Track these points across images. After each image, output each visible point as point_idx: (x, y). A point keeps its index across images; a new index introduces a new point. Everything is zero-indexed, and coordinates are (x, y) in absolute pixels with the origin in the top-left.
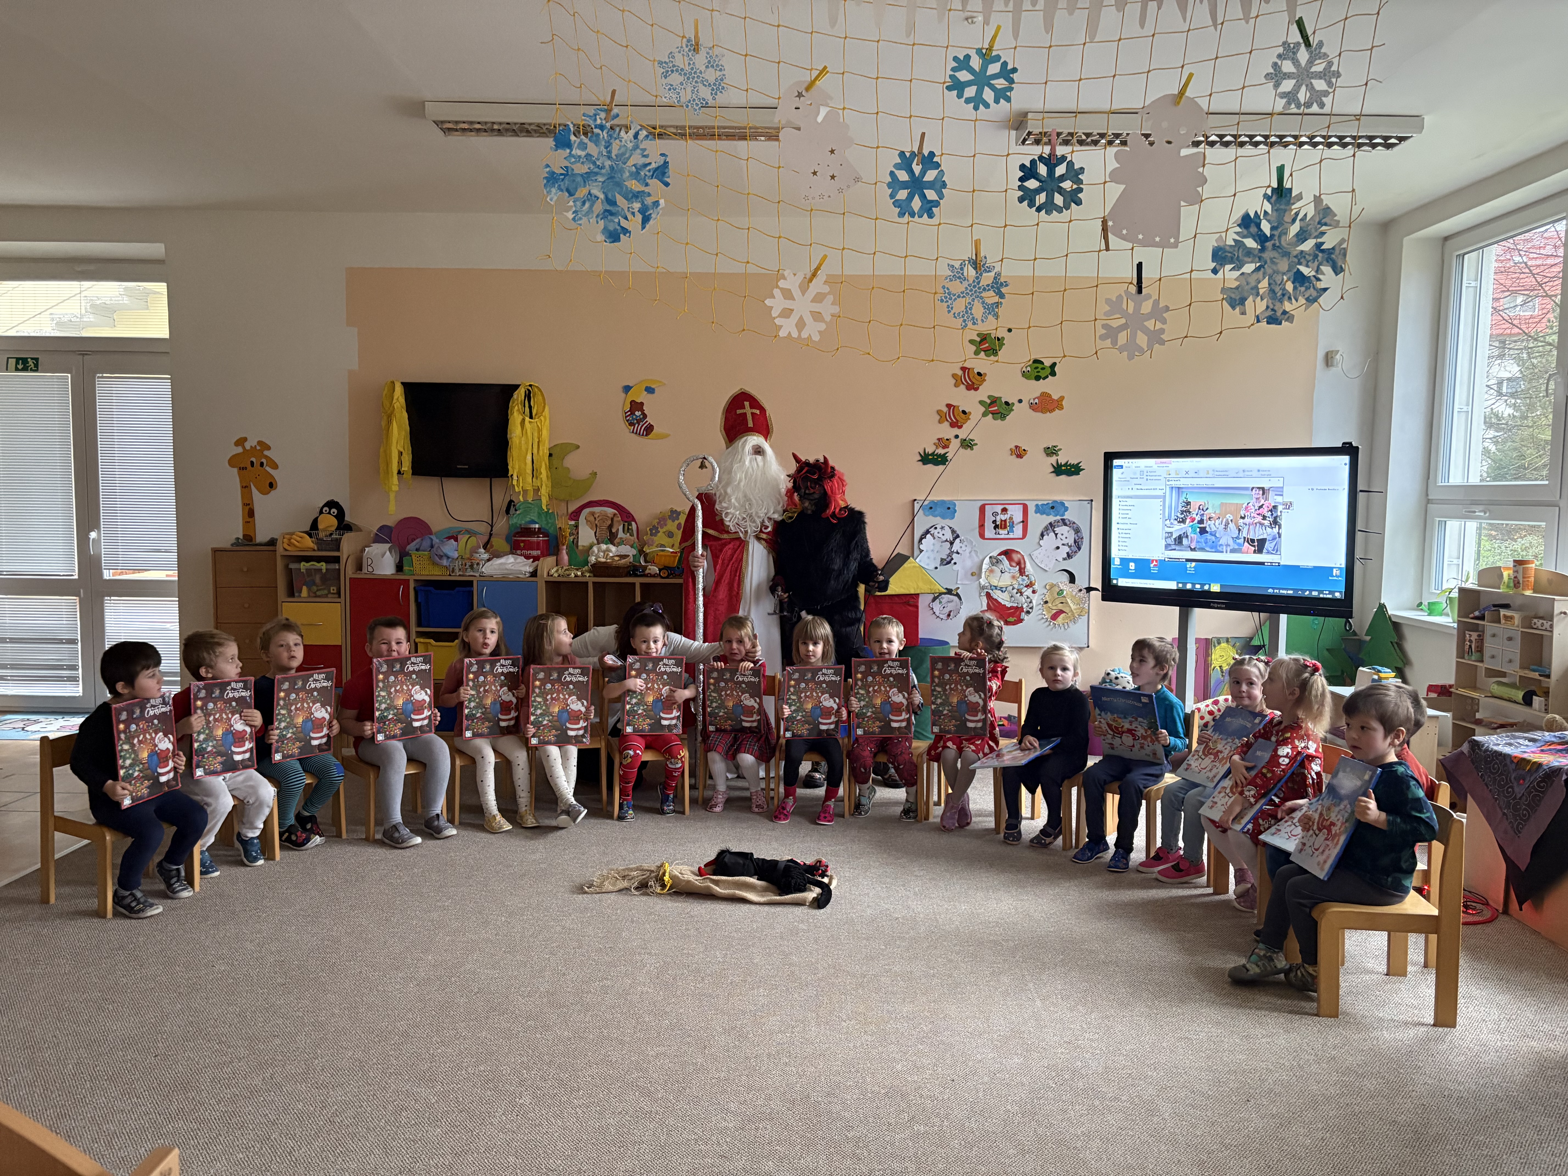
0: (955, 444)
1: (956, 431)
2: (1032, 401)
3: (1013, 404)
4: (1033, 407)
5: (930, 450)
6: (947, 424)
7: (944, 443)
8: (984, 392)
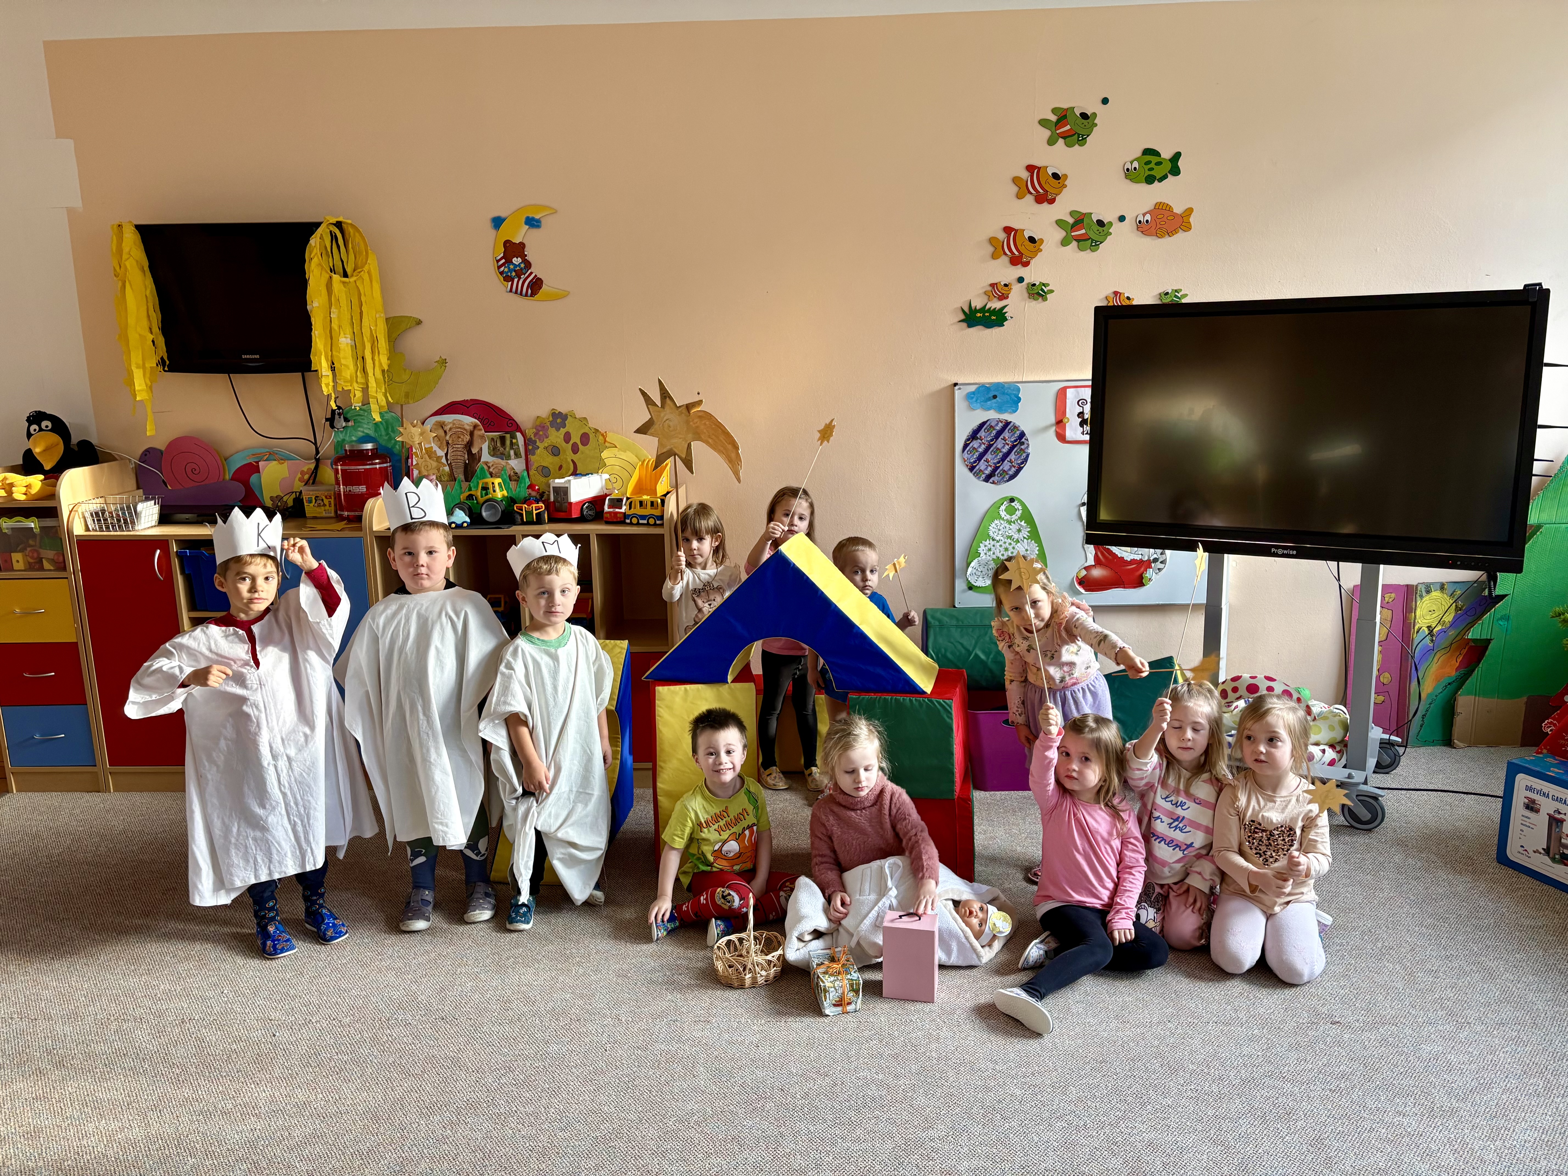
0: (1017, 292)
1: (1019, 271)
2: (1141, 218)
3: (1110, 224)
4: (1144, 228)
5: (978, 304)
6: (1004, 260)
7: (1000, 291)
8: (1062, 208)
